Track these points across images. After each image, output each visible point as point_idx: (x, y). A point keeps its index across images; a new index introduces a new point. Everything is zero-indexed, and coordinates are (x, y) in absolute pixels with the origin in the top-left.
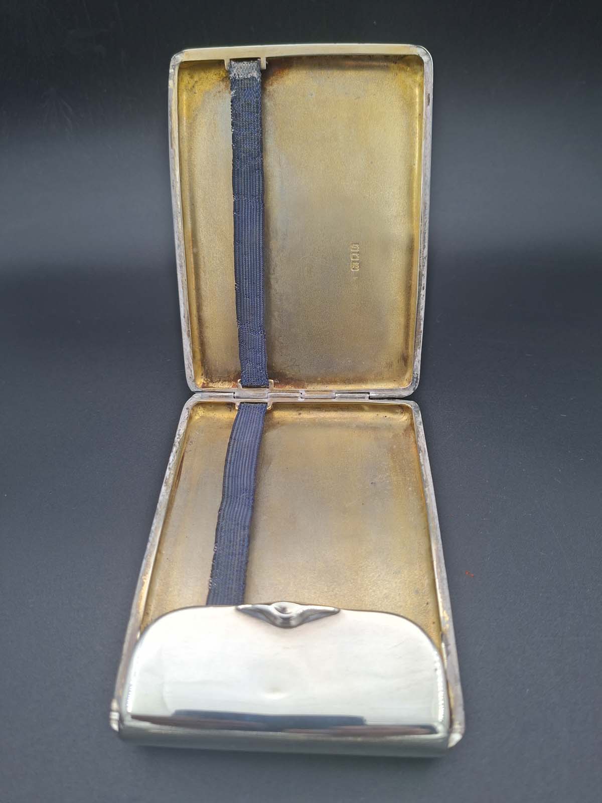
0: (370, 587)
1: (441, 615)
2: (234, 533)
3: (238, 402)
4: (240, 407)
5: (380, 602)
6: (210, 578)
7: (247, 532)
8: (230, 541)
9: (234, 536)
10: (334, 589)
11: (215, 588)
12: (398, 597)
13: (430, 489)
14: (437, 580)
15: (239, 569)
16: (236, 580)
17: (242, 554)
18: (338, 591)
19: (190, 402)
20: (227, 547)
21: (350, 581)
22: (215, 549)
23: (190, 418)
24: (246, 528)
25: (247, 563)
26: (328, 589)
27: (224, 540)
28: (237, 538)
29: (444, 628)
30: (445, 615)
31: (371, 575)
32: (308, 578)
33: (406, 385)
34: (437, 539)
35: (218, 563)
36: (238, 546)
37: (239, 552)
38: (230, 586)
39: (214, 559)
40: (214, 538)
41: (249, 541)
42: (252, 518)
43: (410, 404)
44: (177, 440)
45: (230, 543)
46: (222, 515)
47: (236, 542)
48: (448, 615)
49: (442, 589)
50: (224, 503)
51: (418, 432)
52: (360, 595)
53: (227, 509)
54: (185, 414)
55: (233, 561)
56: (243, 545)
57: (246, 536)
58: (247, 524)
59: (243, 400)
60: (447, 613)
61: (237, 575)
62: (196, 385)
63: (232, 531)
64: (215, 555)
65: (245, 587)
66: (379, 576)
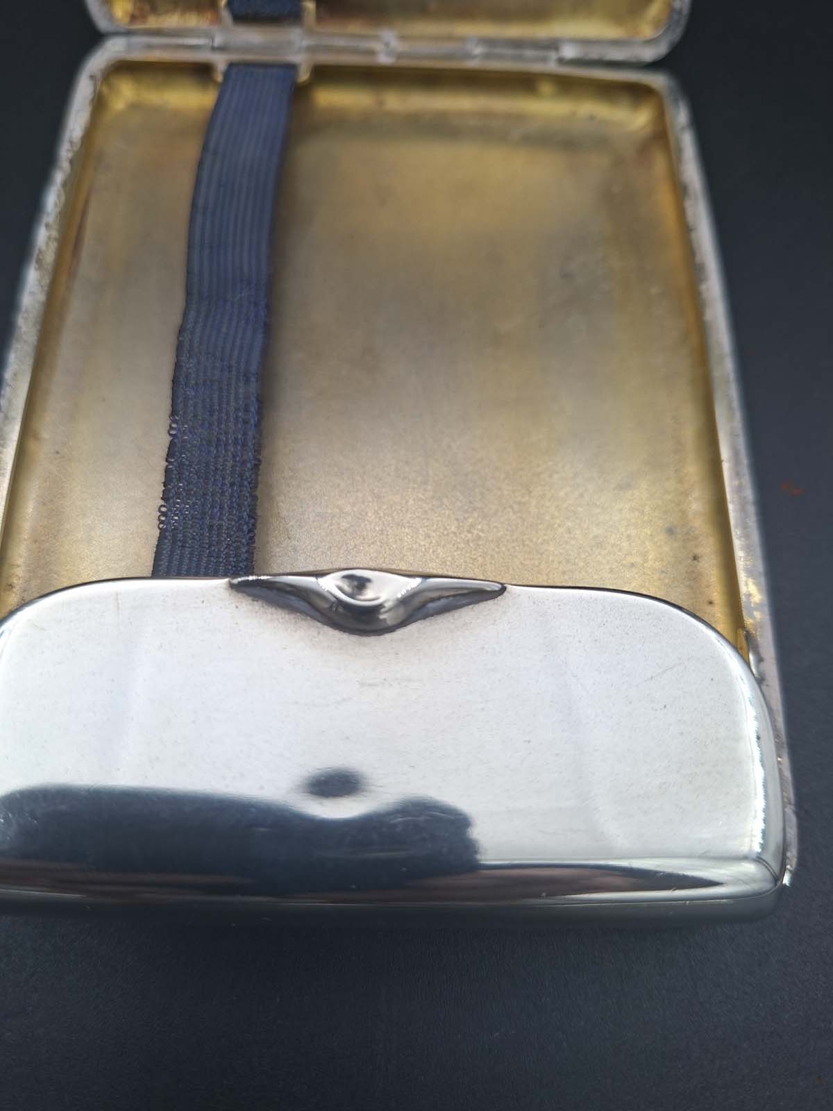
0: (558, 521)
1: (743, 589)
2: (221, 390)
3: (220, 62)
4: (227, 75)
5: (583, 556)
6: (162, 503)
7: (253, 387)
8: (211, 413)
9: (220, 398)
10: (472, 526)
11: (176, 529)
12: (625, 544)
13: (714, 287)
14: (731, 507)
15: (237, 480)
16: (231, 507)
17: (244, 445)
18: (482, 531)
19: (98, 61)
20: (202, 425)
21: (512, 507)
22: (171, 428)
23: (99, 104)
24: (253, 379)
25: (256, 467)
26: (458, 527)
27: (195, 406)
28: (228, 403)
29: (749, 621)
30: (752, 590)
31: (562, 494)
32: (411, 502)
33: (647, 31)
34: (730, 408)
35: (181, 465)
36: (231, 425)
37: (236, 439)
38: (216, 522)
39: (170, 454)
40: (169, 401)
41: (260, 412)
42: (267, 353)
43: (658, 81)
44: (65, 153)
45: (211, 415)
46: (187, 344)
47: (227, 414)
48: (760, 590)
49: (745, 527)
50: (192, 314)
51: (679, 150)
52: (535, 540)
53: (198, 330)
54: (83, 90)
55: (221, 460)
56: (245, 422)
57: (253, 399)
58: (254, 367)
59: (235, 57)
60: (757, 584)
61: (231, 496)
62: (111, 17)
63: (215, 387)
64: (172, 445)
65: (254, 525)
66: (582, 495)
